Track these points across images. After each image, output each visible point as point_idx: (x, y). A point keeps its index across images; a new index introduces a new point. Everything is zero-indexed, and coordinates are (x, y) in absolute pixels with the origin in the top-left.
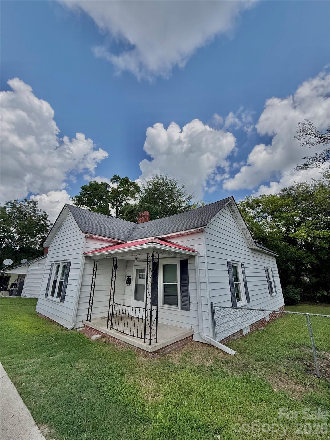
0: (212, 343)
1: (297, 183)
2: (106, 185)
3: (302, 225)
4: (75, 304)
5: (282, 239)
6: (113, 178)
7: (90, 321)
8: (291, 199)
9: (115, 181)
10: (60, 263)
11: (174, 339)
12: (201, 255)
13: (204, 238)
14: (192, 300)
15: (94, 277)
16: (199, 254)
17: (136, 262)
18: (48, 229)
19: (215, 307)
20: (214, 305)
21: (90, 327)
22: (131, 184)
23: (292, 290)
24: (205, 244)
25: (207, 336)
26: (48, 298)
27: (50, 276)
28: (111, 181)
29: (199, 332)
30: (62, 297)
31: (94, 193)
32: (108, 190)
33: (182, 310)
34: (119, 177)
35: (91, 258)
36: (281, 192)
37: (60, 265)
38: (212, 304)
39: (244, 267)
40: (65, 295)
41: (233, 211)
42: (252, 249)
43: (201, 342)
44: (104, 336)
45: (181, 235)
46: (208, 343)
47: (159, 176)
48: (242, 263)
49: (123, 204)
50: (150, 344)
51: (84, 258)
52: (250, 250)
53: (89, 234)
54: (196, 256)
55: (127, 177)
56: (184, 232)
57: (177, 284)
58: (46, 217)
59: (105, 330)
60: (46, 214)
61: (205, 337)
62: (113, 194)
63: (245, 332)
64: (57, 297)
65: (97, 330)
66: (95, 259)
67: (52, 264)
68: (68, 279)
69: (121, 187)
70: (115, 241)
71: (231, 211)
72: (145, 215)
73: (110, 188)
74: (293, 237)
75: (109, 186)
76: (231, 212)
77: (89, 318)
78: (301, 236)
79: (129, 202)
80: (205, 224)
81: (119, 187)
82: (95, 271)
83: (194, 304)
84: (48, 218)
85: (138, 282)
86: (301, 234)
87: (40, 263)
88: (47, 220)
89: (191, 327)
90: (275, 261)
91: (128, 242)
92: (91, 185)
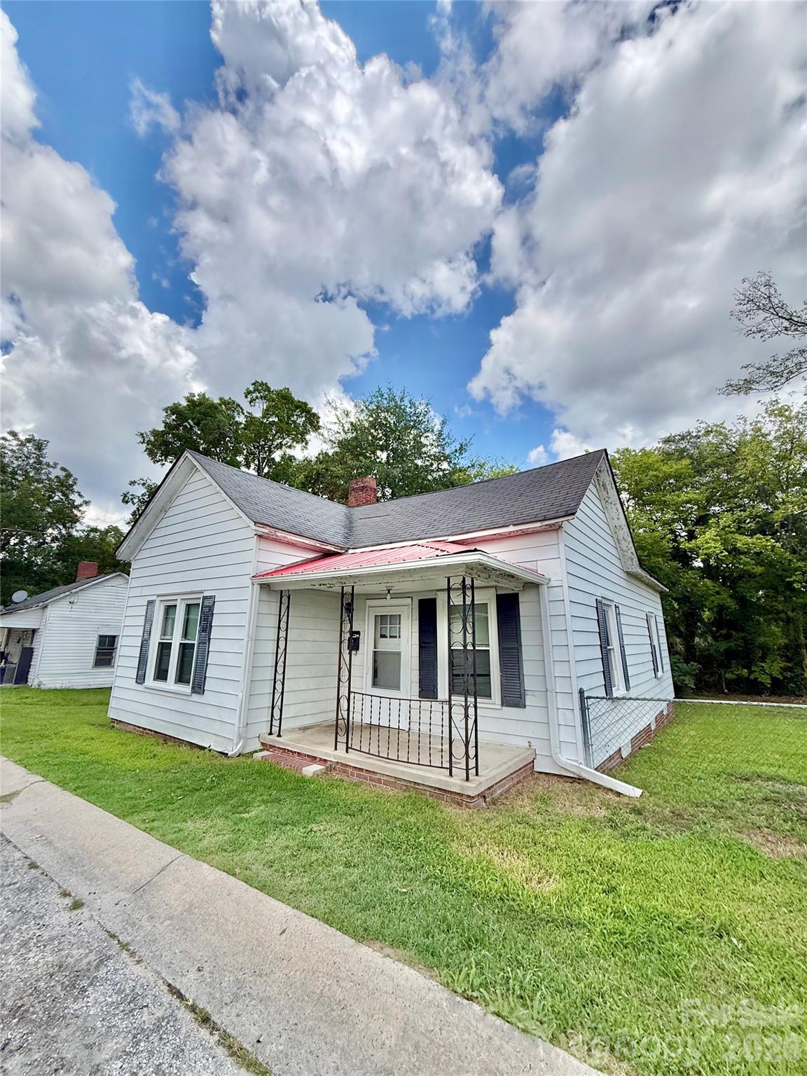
0: (584, 775)
1: (704, 425)
2: (231, 405)
3: (710, 521)
4: (240, 696)
5: (667, 553)
6: (252, 388)
7: (279, 736)
8: (686, 462)
9: (257, 397)
10: (177, 600)
11: (507, 768)
12: (553, 583)
13: (562, 545)
14: (529, 684)
15: (282, 634)
16: (547, 581)
17: (388, 597)
18: (76, 516)
19: (589, 698)
20: (586, 695)
21: (285, 749)
22: (297, 407)
23: (678, 667)
24: (563, 558)
25: (572, 760)
26: (145, 684)
27: (147, 633)
28: (246, 397)
29: (551, 751)
30: (194, 682)
31: (205, 425)
32: (237, 419)
33: (504, 708)
34: (268, 389)
35: (270, 588)
36: (661, 445)
37: (178, 603)
38: (581, 692)
39: (619, 614)
40: (205, 677)
41: (601, 484)
42: (628, 573)
43: (554, 775)
44: (331, 767)
45: (501, 537)
46: (572, 775)
47: (385, 391)
48: (617, 605)
49: (277, 456)
50: (467, 779)
51: (257, 588)
52: (624, 575)
53: (268, 528)
54: (543, 584)
55: (288, 389)
56: (512, 528)
57: (489, 650)
58: (71, 483)
59: (333, 753)
60: (69, 476)
61: (566, 763)
62: (253, 430)
63: (625, 755)
64: (175, 683)
65: (305, 755)
66: (282, 591)
67: (151, 603)
68: (209, 639)
69: (273, 414)
70: (324, 547)
71: (597, 483)
72: (366, 487)
73: (243, 414)
74: (690, 548)
75: (241, 408)
76: (598, 487)
77: (275, 729)
78: (708, 548)
79: (290, 452)
80: (569, 512)
81: (266, 413)
82: (284, 619)
83: (536, 694)
84: (74, 487)
85: (379, 646)
86: (708, 543)
87: (76, 601)
88: (73, 492)
89: (529, 742)
90: (659, 601)
91: (351, 551)
92: (192, 404)
